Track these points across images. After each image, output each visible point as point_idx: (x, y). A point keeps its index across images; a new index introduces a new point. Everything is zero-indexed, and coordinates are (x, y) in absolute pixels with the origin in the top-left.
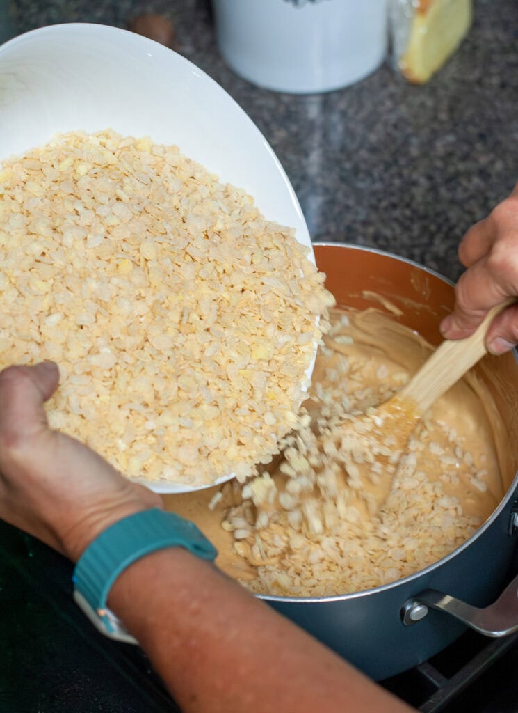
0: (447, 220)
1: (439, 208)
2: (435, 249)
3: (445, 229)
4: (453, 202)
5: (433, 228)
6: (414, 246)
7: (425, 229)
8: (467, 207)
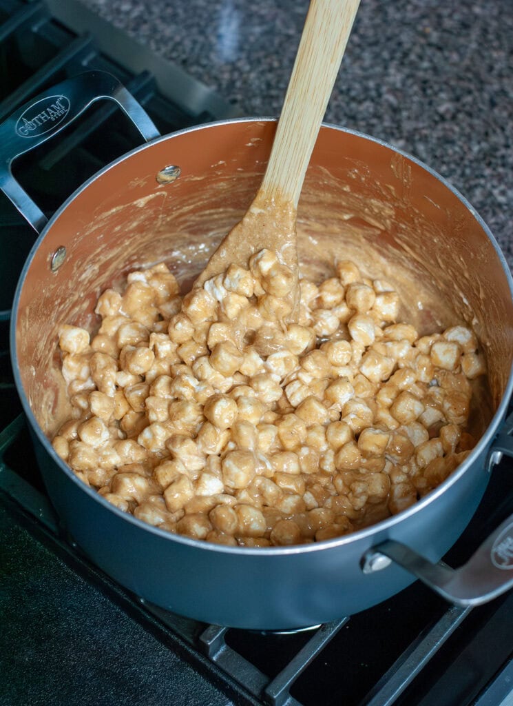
0: (400, 44)
1: (389, 32)
2: (391, 79)
3: (398, 55)
4: (403, 23)
5: (386, 55)
6: (367, 78)
7: (377, 56)
8: (420, 28)
